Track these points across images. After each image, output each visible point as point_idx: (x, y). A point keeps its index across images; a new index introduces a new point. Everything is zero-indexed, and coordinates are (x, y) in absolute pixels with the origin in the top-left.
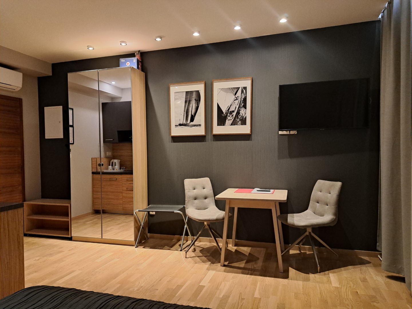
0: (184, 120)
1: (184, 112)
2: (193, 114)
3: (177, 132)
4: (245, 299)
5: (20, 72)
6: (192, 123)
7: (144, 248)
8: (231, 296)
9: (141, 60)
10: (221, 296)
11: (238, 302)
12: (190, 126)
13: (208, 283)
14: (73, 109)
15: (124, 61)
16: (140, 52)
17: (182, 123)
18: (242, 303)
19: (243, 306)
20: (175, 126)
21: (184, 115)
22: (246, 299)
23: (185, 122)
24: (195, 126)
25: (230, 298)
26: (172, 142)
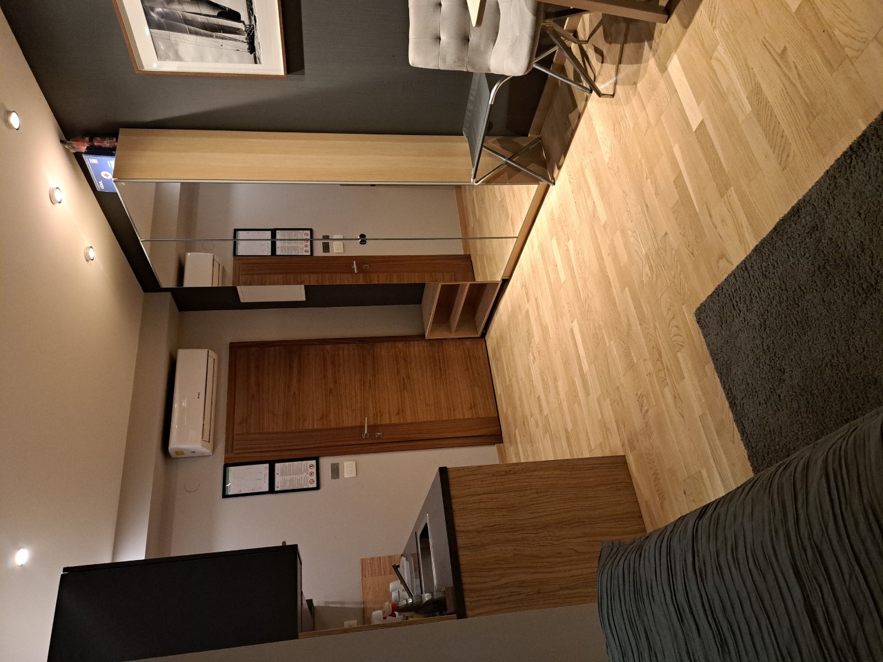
0: (235, 40)
1: (212, 36)
2: (216, 13)
3: (272, 61)
4: (785, 47)
5: (176, 352)
6: (244, 17)
7: (559, 168)
8: (759, 79)
9: (87, 139)
10: (748, 108)
11: (785, 75)
12: (253, 22)
13: (698, 105)
14: (236, 231)
15: (101, 183)
16: (64, 139)
17: (246, 46)
18: (793, 66)
19: (803, 75)
20: (256, 63)
21: (222, 38)
22: (787, 46)
23: (243, 37)
24: (252, 9)
25: (764, 87)
26: (303, 74)
